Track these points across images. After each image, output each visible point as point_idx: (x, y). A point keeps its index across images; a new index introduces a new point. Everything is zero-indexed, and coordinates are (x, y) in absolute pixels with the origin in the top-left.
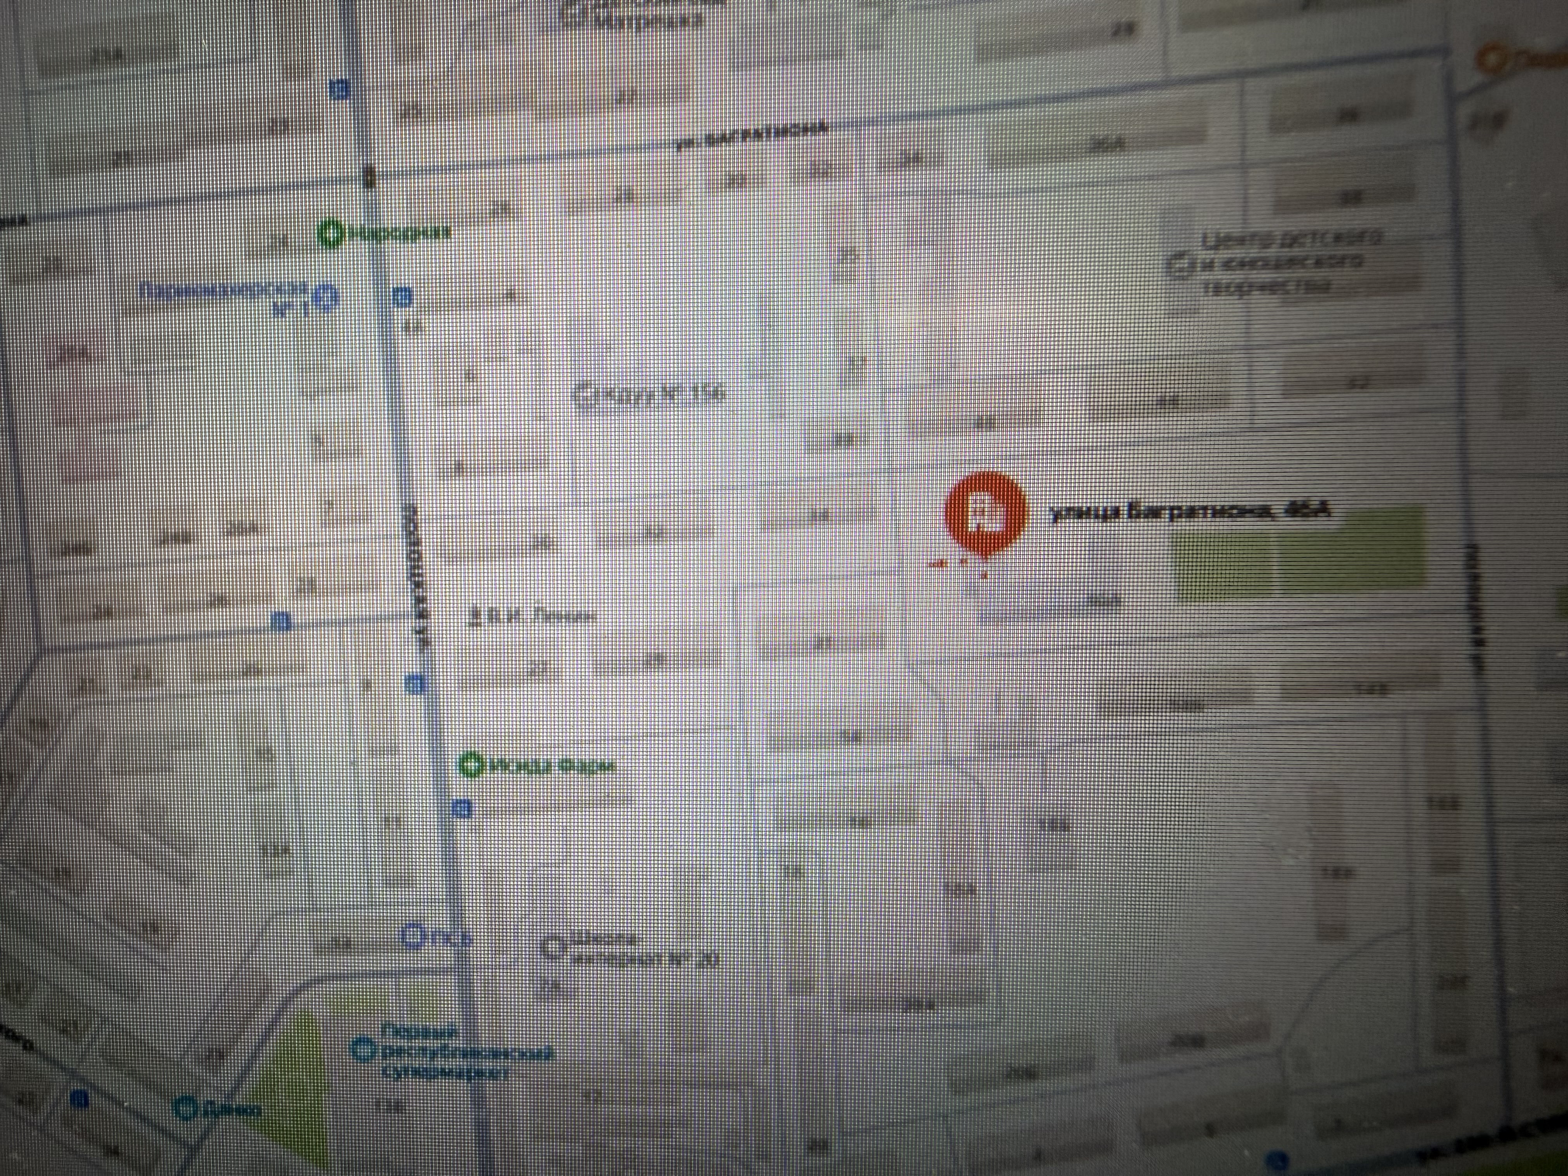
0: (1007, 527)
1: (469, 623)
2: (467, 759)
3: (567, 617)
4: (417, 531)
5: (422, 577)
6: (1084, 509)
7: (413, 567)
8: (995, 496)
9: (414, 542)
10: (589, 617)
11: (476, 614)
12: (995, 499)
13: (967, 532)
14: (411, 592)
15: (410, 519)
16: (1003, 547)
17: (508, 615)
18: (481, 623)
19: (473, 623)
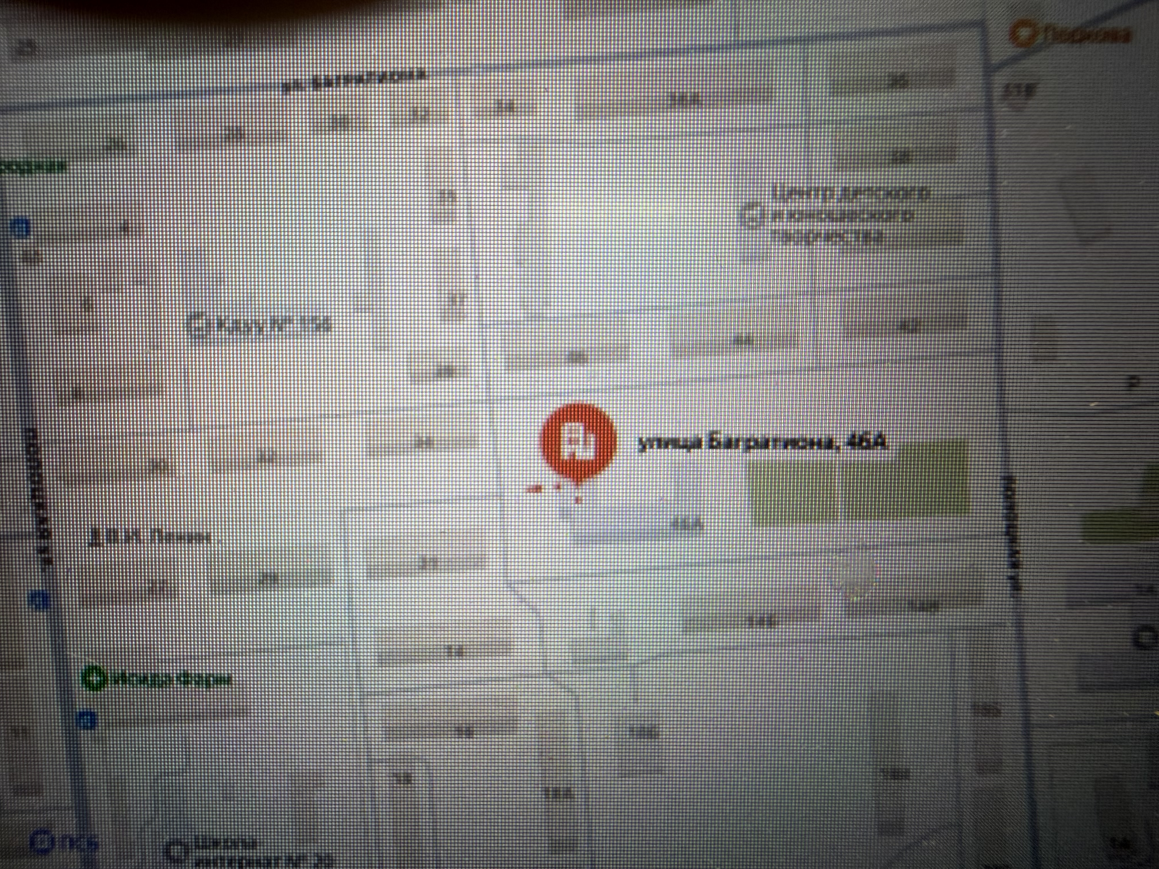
0: (596, 456)
1: (89, 543)
3: (183, 538)
5: (43, 499)
6: (669, 439)
8: (587, 426)
9: (34, 466)
11: (95, 533)
12: (585, 429)
13: (559, 459)
14: (33, 513)
15: (30, 443)
16: (592, 474)
17: (125, 536)
18: (99, 543)
19: (92, 543)
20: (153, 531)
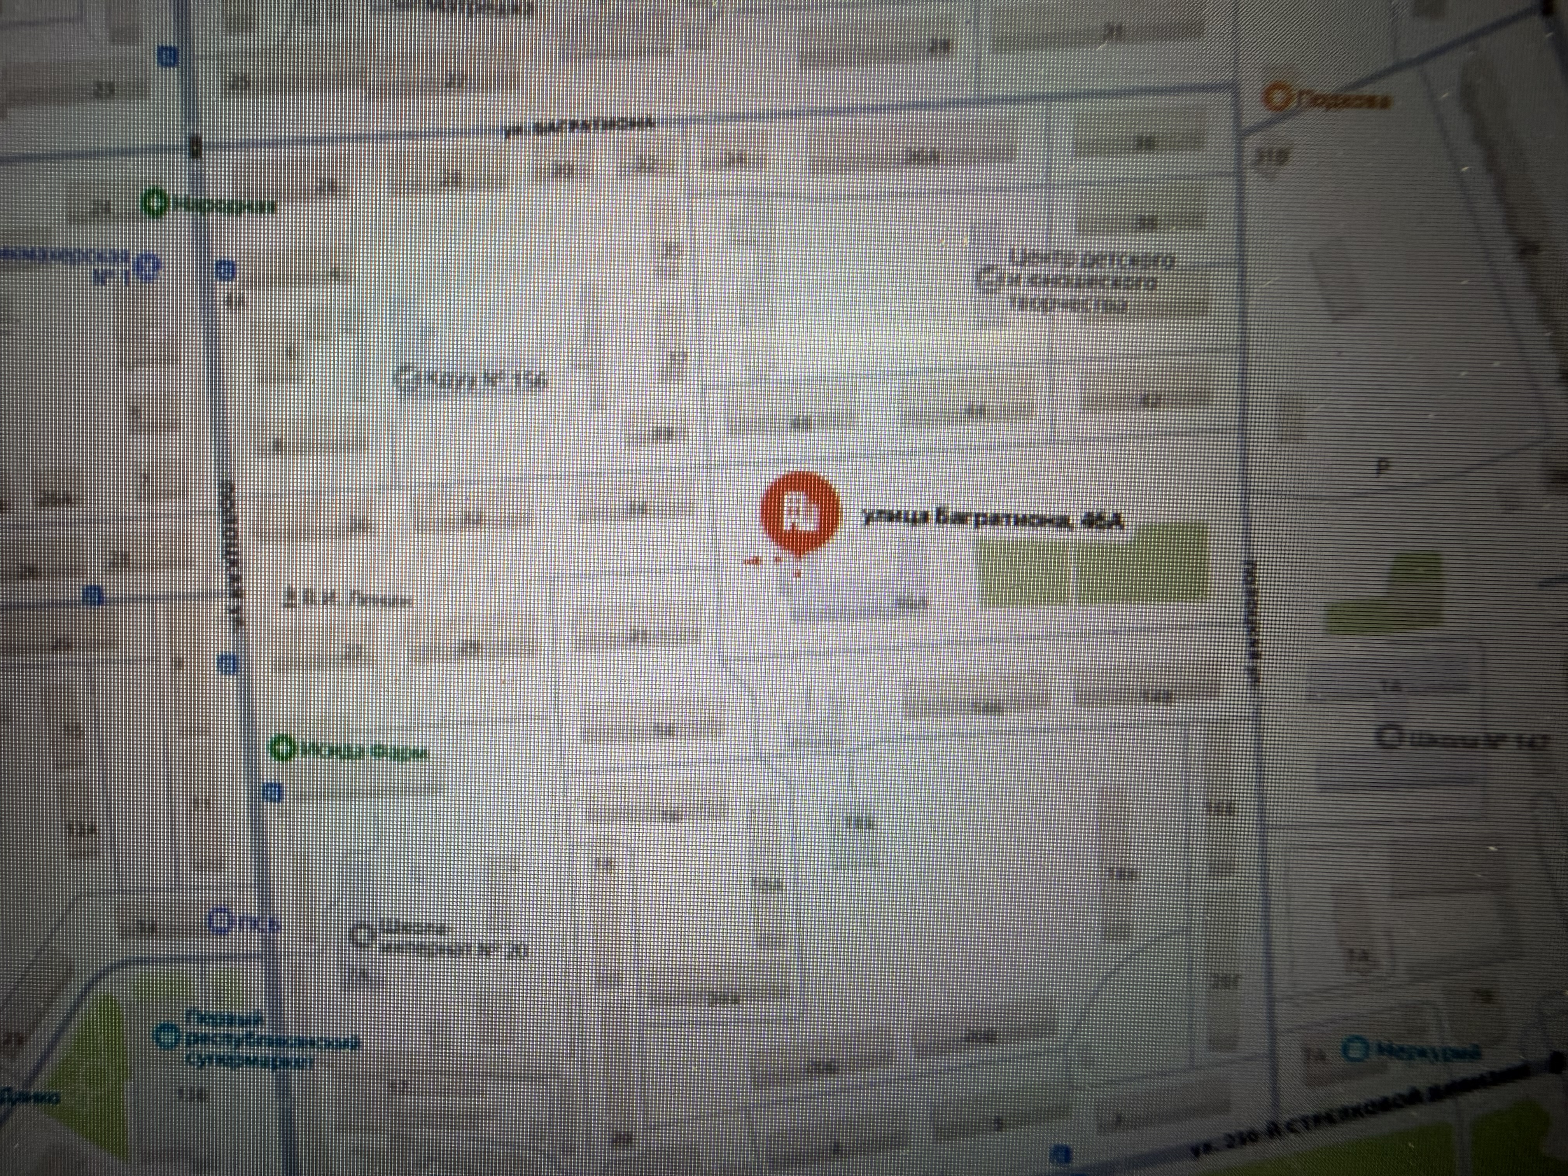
0: (820, 527)
1: (284, 604)
2: (279, 742)
3: (383, 601)
4: (234, 508)
5: (238, 555)
6: (895, 512)
7: (228, 545)
8: (810, 495)
9: (230, 520)
10: (405, 602)
11: (291, 594)
12: (810, 499)
13: (782, 530)
14: (226, 570)
15: (226, 496)
16: (816, 546)
17: (323, 597)
18: (296, 604)
19: (288, 604)
20: (353, 593)
